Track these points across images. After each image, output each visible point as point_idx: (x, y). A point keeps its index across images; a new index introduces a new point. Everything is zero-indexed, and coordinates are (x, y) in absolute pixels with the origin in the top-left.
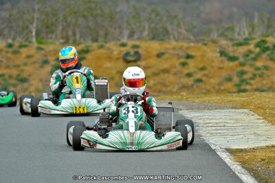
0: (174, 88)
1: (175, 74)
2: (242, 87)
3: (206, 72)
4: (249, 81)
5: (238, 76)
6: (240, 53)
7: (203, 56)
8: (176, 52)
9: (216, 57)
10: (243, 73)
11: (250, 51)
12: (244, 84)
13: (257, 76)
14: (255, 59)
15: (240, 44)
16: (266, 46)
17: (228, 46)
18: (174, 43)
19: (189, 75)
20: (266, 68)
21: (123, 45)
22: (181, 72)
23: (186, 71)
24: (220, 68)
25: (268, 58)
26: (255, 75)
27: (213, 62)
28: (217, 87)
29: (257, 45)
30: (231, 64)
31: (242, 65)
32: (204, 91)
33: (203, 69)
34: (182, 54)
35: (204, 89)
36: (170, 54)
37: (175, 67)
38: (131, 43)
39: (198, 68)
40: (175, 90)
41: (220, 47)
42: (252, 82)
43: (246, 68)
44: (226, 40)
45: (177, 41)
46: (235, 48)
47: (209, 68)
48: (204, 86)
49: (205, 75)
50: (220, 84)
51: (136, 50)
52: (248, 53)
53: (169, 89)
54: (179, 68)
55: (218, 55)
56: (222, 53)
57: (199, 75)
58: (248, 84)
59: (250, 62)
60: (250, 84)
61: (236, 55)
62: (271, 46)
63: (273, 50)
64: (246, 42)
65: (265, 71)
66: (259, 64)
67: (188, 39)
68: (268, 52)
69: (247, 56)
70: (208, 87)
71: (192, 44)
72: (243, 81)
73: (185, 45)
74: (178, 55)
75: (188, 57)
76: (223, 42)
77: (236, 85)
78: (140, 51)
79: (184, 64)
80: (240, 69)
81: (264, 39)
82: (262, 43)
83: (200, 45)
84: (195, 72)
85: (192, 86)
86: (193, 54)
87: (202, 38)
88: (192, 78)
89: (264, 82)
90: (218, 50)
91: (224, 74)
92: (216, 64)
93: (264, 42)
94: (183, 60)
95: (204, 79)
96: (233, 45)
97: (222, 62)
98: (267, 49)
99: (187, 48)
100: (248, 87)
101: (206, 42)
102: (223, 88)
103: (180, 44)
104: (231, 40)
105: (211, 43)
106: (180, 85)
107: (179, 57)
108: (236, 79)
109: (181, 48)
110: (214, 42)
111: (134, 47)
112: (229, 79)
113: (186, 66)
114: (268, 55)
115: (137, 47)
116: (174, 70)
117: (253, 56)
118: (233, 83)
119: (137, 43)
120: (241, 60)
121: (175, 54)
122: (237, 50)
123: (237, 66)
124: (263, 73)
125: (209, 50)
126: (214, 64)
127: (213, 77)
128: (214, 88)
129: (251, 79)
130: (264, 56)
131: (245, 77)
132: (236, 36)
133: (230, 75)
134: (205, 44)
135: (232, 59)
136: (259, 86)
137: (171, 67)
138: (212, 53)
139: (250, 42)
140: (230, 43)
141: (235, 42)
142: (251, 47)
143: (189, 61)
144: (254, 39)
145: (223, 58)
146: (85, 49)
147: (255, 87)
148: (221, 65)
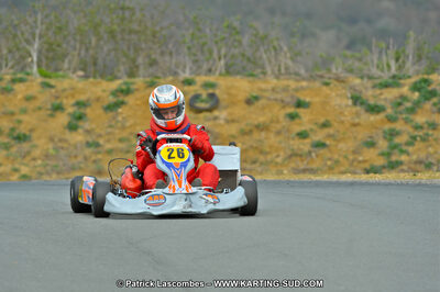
0: (278, 156)
1: (278, 133)
2: (394, 158)
4: (404, 148)
5: (385, 138)
6: (385, 99)
7: (324, 103)
9: (347, 106)
10: (393, 134)
11: (403, 98)
12: (396, 151)
14: (412, 111)
15: (387, 86)
16: (430, 88)
17: (366, 88)
18: (274, 82)
19: (303, 135)
20: (433, 126)
21: (189, 82)
22: (288, 131)
24: (355, 125)
25: (435, 109)
26: (414, 138)
27: (341, 113)
29: (415, 88)
30: (373, 118)
31: (390, 119)
32: (329, 163)
33: (325, 125)
34: (288, 100)
35: (330, 159)
36: (269, 99)
37: (278, 122)
38: (201, 79)
40: (279, 160)
41: (352, 88)
42: (410, 149)
43: (399, 126)
45: (277, 77)
46: (378, 92)
47: (336, 124)
49: (329, 136)
51: (211, 91)
52: (399, 100)
53: (269, 157)
54: (285, 122)
55: (350, 102)
56: (356, 100)
57: (319, 136)
58: (402, 152)
60: (408, 154)
61: (381, 103)
64: (394, 82)
65: (430, 132)
66: (420, 119)
67: (297, 74)
69: (400, 104)
70: (336, 157)
71: (304, 84)
73: (292, 84)
74: (282, 101)
75: (299, 104)
77: (382, 154)
78: (217, 92)
79: (292, 117)
80: (387, 127)
81: (426, 77)
82: (423, 84)
83: (317, 84)
84: (311, 130)
86: (308, 100)
87: (320, 73)
88: (307, 141)
89: (431, 150)
91: (362, 134)
92: (348, 118)
94: (291, 110)
95: (328, 142)
96: (374, 87)
97: (358, 115)
99: (297, 90)
100: (404, 158)
102: (361, 158)
104: (370, 78)
106: (289, 153)
107: (284, 104)
108: (383, 144)
109: (286, 89)
111: (207, 85)
112: (371, 144)
113: (297, 121)
114: (434, 104)
115: (212, 85)
117: (409, 105)
118: (377, 151)
119: (211, 79)
120: (389, 111)
121: (276, 100)
122: (381, 94)
124: (427, 134)
126: (343, 118)
127: (342, 140)
128: (346, 157)
129: (408, 144)
130: (428, 105)
134: (327, 84)
136: (422, 155)
137: (272, 121)
139: (402, 81)
141: (378, 81)
142: (405, 90)
143: (301, 111)
144: (409, 77)
145: (358, 108)
146: (124, 87)
147: (414, 157)
148: (357, 121)
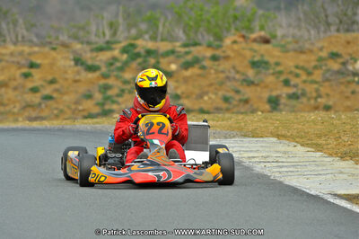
3: (56, 86)
8: (15, 59)
13: (127, 91)
23: (30, 85)
28: (73, 107)
39: (45, 81)
44: (82, 43)
48: (55, 105)
50: (77, 103)
59: (115, 73)
62: (143, 52)
63: (145, 57)
68: (140, 60)
72: (107, 98)
76: (78, 46)
85: (40, 104)
90: (72, 57)
93: (133, 46)
98: (138, 55)
101: (54, 46)
103: (20, 48)
105: (61, 48)
110: (65, 45)
116: (13, 84)
123: (98, 78)
125: (59, 57)
131: (110, 93)
132: (93, 38)
133: (89, 91)
135: (92, 69)
138: (64, 61)
140: (87, 48)
